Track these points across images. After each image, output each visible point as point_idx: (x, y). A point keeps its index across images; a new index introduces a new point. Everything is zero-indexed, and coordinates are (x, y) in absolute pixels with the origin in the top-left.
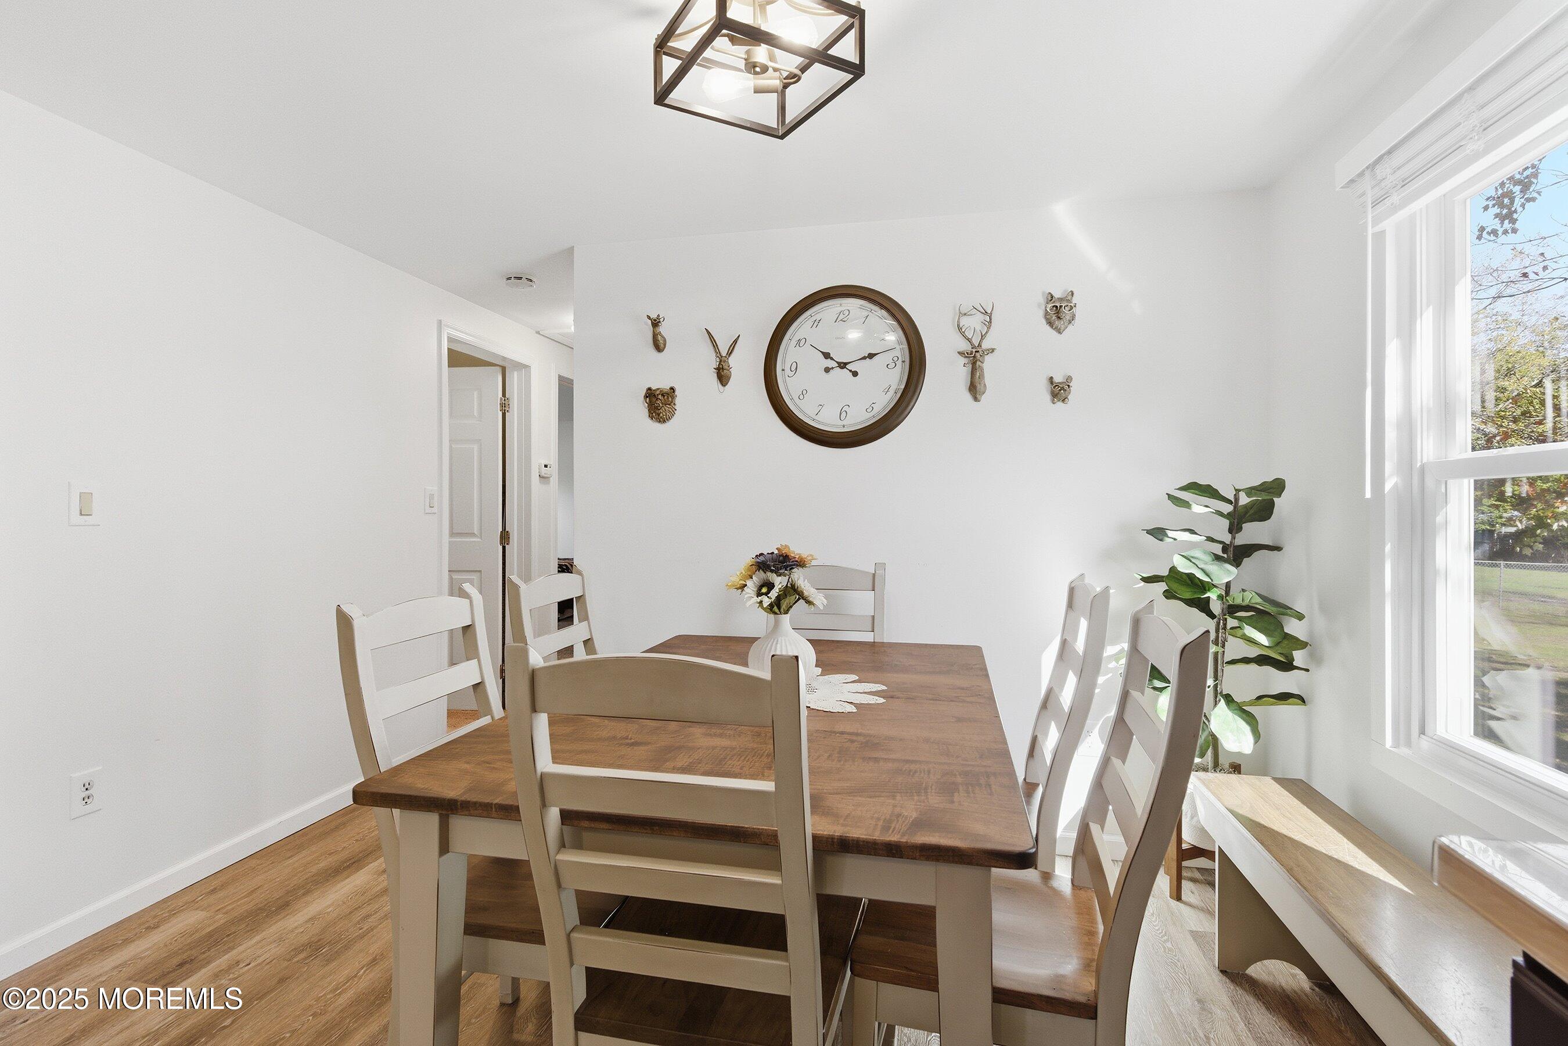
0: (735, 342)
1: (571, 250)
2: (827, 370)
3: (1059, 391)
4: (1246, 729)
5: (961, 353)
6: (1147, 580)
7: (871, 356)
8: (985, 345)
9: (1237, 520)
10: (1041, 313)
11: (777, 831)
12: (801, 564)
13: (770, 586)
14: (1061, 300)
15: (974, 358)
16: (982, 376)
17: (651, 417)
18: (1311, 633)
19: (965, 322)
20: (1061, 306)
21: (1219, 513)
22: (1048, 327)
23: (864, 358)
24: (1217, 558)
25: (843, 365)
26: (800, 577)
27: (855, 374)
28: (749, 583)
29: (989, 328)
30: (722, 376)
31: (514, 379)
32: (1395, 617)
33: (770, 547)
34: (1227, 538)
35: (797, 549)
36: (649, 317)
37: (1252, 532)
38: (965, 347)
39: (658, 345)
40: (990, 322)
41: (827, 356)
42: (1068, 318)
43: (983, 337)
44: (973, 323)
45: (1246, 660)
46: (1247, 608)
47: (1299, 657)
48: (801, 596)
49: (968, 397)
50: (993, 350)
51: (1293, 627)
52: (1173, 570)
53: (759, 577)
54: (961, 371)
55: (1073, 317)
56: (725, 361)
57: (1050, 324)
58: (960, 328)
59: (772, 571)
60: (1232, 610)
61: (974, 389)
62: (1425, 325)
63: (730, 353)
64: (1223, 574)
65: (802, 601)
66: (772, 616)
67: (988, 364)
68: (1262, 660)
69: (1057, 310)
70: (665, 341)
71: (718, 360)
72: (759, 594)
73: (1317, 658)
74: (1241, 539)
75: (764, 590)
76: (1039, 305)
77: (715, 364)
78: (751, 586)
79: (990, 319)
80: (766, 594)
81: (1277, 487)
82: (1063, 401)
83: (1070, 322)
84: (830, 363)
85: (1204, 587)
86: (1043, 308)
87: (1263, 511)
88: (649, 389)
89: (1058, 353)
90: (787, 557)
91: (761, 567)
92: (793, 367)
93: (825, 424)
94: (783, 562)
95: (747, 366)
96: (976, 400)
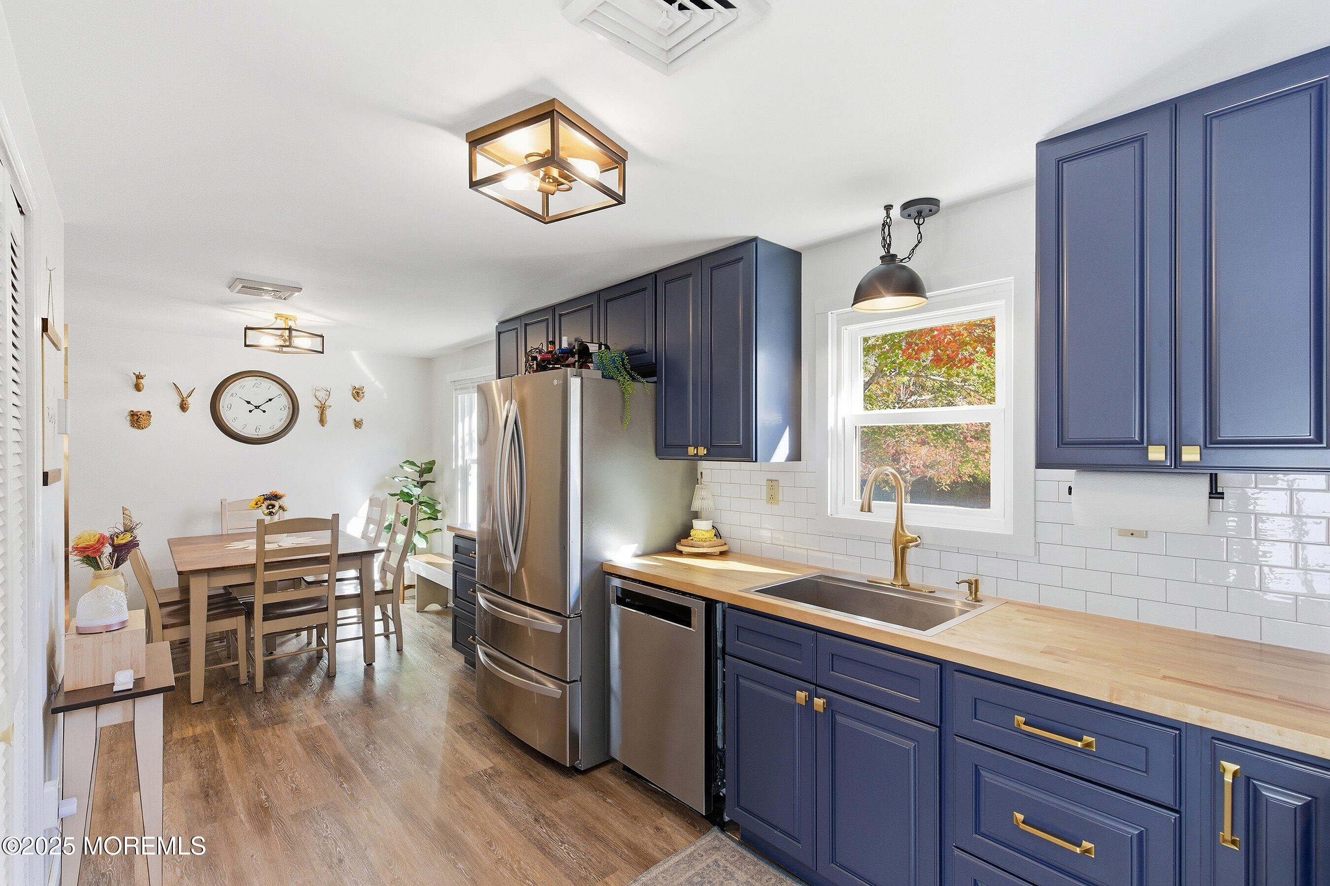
0: (193, 390)
2: (250, 411)
3: (358, 424)
4: (424, 540)
5: (316, 407)
6: (392, 495)
7: (270, 400)
8: (327, 404)
9: (421, 473)
10: (350, 394)
12: (282, 497)
13: (273, 506)
14: (359, 389)
15: (322, 409)
16: (325, 417)
17: (133, 425)
18: (443, 509)
19: (318, 394)
21: (415, 471)
22: (353, 399)
23: (267, 402)
24: (415, 486)
25: (257, 407)
26: (281, 502)
27: (264, 411)
28: (262, 504)
29: (328, 397)
30: (183, 407)
32: (461, 499)
33: (267, 492)
34: (418, 479)
35: (280, 492)
36: (134, 374)
37: (426, 477)
38: (319, 405)
39: (138, 387)
40: (329, 395)
41: (249, 403)
42: (362, 396)
43: (326, 401)
44: (322, 395)
45: (424, 519)
46: (424, 502)
47: (439, 515)
50: (330, 407)
51: (439, 507)
52: (402, 491)
53: (267, 502)
54: (316, 413)
55: (364, 396)
56: (186, 400)
57: (355, 398)
58: (316, 396)
59: (272, 501)
60: (420, 503)
61: (322, 421)
62: (467, 419)
63: (189, 396)
64: (417, 491)
65: (283, 510)
67: (328, 413)
68: (429, 518)
69: (358, 393)
70: (143, 386)
71: (181, 399)
72: (268, 508)
73: (444, 515)
74: (423, 479)
75: (270, 507)
76: (350, 390)
77: (179, 401)
78: (264, 506)
79: (330, 393)
80: (273, 508)
81: (433, 463)
82: (360, 428)
83: (363, 398)
84: (251, 407)
85: (411, 496)
86: (351, 392)
87: (430, 470)
88: (132, 411)
89: (358, 409)
90: (276, 495)
91: (266, 499)
92: (229, 406)
93: (248, 434)
94: (276, 497)
95: (200, 404)
96: (323, 426)
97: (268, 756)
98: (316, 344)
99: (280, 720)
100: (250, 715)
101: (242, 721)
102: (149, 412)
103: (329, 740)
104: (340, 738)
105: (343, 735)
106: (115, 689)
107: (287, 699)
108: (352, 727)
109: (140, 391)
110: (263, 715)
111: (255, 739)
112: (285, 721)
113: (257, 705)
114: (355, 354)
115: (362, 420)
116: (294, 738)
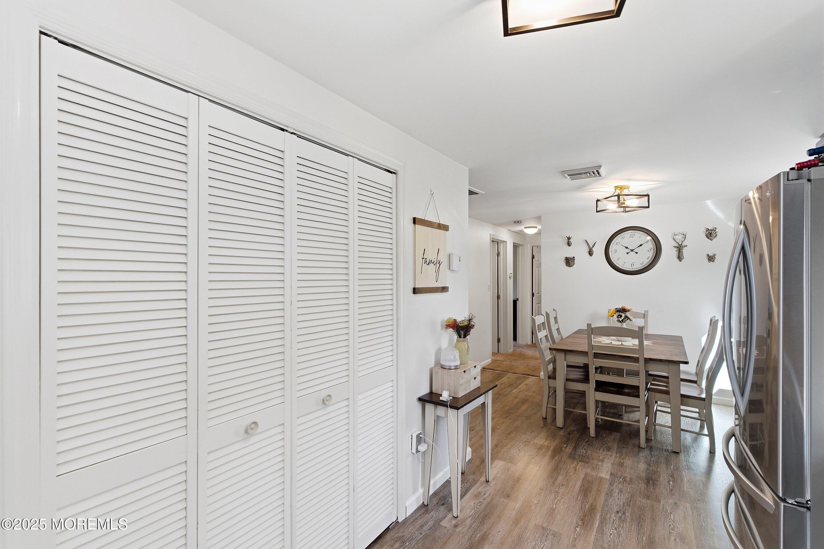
0: (595, 243)
1: (541, 216)
2: (628, 253)
3: (711, 259)
5: (675, 247)
7: (641, 245)
8: (683, 244)
10: (704, 234)
11: (638, 358)
12: (628, 311)
13: (621, 316)
14: (711, 230)
15: (680, 248)
16: (682, 254)
17: (567, 265)
19: (676, 237)
20: (712, 233)
22: (707, 239)
23: (639, 246)
25: (632, 250)
26: (628, 314)
27: (637, 253)
28: (615, 315)
29: (685, 239)
30: (591, 253)
31: (501, 246)
33: (619, 306)
35: (627, 307)
36: (567, 237)
38: (676, 245)
39: (569, 244)
41: (627, 248)
42: (714, 236)
43: (683, 242)
44: (679, 238)
48: (628, 318)
49: (678, 260)
50: (686, 246)
53: (618, 314)
54: (675, 252)
55: (716, 236)
56: (591, 249)
57: (708, 238)
58: (674, 239)
59: (622, 313)
61: (680, 257)
63: (593, 247)
65: (629, 320)
66: (621, 323)
67: (685, 251)
69: (711, 234)
70: (571, 243)
71: (589, 249)
72: (618, 318)
75: (619, 317)
76: (704, 231)
78: (615, 316)
79: (685, 236)
80: (620, 318)
82: (713, 262)
83: (715, 237)
84: (628, 251)
86: (705, 233)
88: (566, 257)
89: (711, 247)
90: (625, 309)
91: (617, 311)
92: (615, 251)
93: (626, 268)
94: (624, 310)
95: (599, 251)
96: (680, 261)
97: (560, 478)
98: (643, 201)
99: (584, 459)
100: (575, 448)
101: (569, 450)
102: (574, 257)
103: (598, 491)
104: (607, 494)
105: (610, 494)
106: (441, 398)
107: (602, 449)
108: (621, 491)
109: (570, 246)
110: (581, 452)
111: (564, 463)
112: (588, 463)
113: (584, 443)
114: (709, 203)
115: (715, 255)
116: (582, 476)
